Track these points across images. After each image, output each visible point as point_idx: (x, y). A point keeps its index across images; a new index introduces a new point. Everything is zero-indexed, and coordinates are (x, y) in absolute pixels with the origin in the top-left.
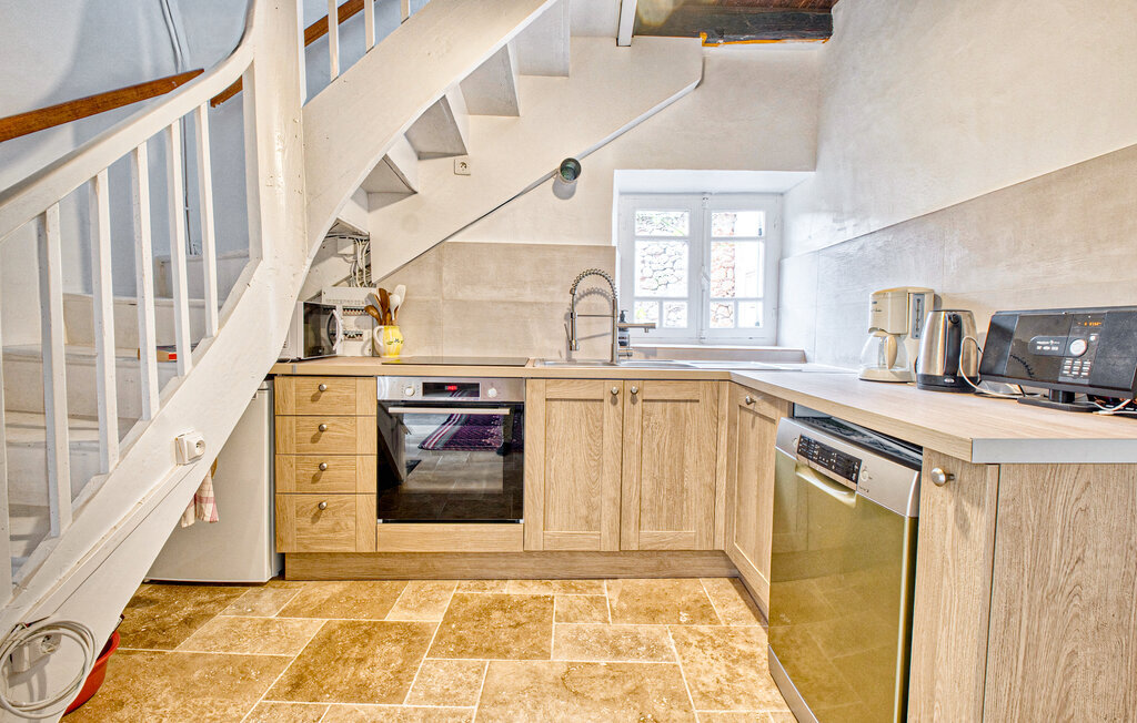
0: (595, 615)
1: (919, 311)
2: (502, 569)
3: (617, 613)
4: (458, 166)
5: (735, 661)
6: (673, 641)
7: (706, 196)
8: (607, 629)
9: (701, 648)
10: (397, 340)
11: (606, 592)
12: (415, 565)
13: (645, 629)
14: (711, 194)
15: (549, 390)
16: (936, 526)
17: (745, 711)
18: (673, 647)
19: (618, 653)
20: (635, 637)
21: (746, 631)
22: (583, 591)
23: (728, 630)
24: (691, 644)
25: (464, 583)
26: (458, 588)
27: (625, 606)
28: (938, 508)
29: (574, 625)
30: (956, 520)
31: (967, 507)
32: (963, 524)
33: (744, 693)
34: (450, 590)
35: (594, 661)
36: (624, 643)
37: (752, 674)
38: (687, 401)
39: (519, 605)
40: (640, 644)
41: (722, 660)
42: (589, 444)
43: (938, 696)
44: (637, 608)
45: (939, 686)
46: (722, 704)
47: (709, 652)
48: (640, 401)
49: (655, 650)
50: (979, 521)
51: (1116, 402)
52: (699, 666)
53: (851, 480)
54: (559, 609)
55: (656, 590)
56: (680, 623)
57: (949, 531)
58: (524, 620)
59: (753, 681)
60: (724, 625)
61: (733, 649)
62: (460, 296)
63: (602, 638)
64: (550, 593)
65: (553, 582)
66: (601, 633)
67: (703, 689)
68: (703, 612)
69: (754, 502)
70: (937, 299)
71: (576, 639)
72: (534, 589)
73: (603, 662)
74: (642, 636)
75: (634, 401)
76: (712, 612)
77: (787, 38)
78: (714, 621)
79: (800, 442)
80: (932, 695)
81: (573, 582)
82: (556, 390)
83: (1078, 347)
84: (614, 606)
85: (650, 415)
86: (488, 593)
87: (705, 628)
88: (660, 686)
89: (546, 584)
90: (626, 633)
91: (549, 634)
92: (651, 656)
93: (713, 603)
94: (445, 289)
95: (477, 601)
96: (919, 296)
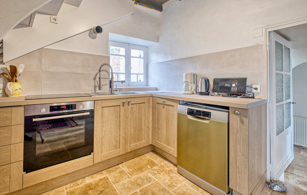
0: (125, 177)
1: (194, 78)
2: (83, 174)
3: (131, 173)
4: (52, 19)
5: (169, 173)
6: (151, 175)
7: (130, 45)
8: (131, 180)
9: (159, 173)
10: (20, 89)
11: (122, 168)
12: (42, 187)
13: (142, 175)
14: (131, 44)
15: (103, 104)
16: (235, 123)
17: (180, 185)
18: (152, 176)
19: (140, 186)
20: (141, 179)
21: (165, 164)
22: (115, 171)
23: (161, 166)
24: (156, 174)
25: (68, 186)
26: (66, 189)
27: (131, 170)
28: (235, 120)
29: (121, 183)
30: (240, 121)
31: (243, 118)
32: (242, 122)
33: (176, 181)
34: (63, 191)
35: (135, 192)
36: (139, 181)
37: (175, 175)
38: (142, 103)
39: (97, 185)
40: (144, 180)
41: (166, 174)
42: (116, 120)
43: (238, 160)
44: (135, 170)
45: (238, 158)
46: (174, 186)
47: (162, 174)
48: (130, 104)
49: (149, 180)
52: (162, 179)
53: (209, 117)
54: (112, 180)
55: (136, 162)
56: (149, 169)
57: (238, 124)
58: (102, 189)
59: (176, 176)
60: (159, 165)
61: (166, 170)
62: (50, 70)
63: (133, 183)
64: (105, 176)
65: (103, 172)
66: (131, 181)
67: (168, 184)
68: (153, 164)
69: (165, 128)
71: (125, 187)
72: (98, 177)
73: (138, 191)
74: (142, 177)
75: (129, 105)
76: (154, 162)
77: (153, 8)
78: (157, 165)
79: (188, 110)
80: (236, 160)
81: (110, 169)
82: (105, 104)
83: (234, 85)
84: (128, 171)
85: (133, 108)
86: (81, 185)
87: (156, 168)
88: (158, 189)
89: (101, 173)
90: (138, 178)
91: (114, 190)
92: (149, 182)
93: (153, 160)
94: (43, 67)
95: (78, 191)
96: (194, 75)
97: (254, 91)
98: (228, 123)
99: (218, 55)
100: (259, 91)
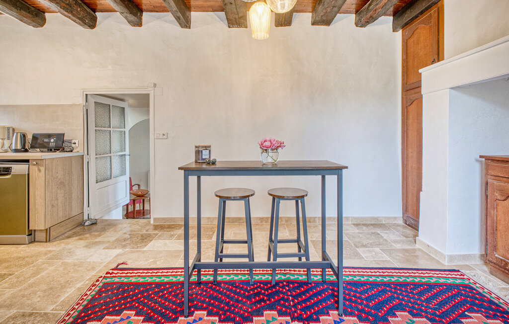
1: (9, 132)
28: (34, 170)
30: (38, 170)
31: (40, 167)
32: (40, 170)
50: (43, 169)
51: (59, 150)
53: (10, 172)
57: (36, 173)
70: (14, 130)
83: (52, 140)
96: (8, 129)
97: (73, 145)
98: (28, 174)
99: (41, 108)
100: (77, 145)
